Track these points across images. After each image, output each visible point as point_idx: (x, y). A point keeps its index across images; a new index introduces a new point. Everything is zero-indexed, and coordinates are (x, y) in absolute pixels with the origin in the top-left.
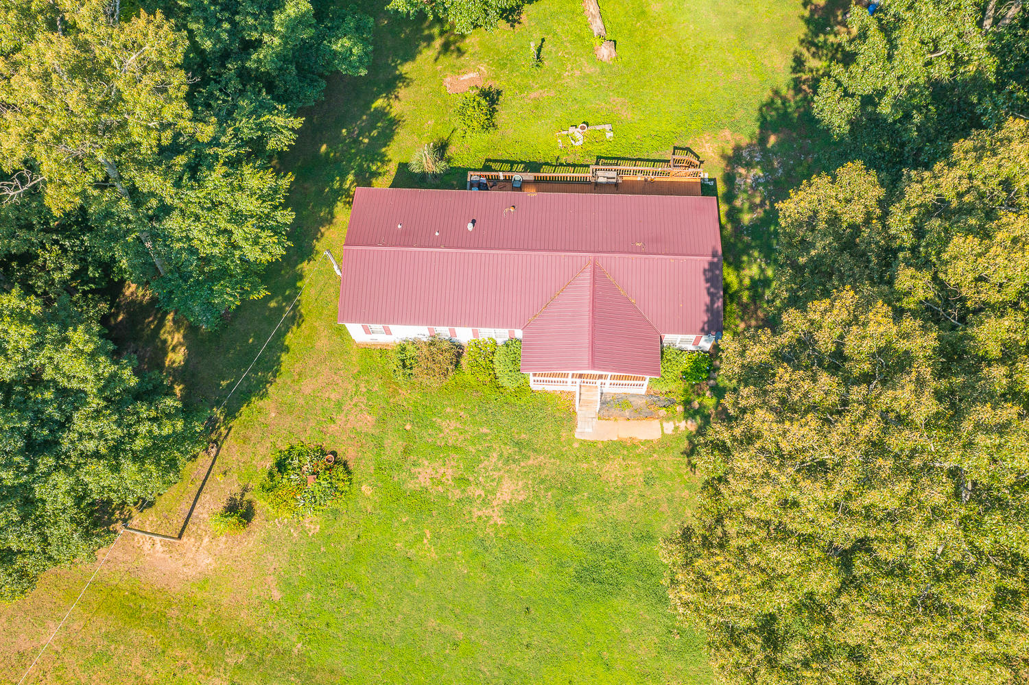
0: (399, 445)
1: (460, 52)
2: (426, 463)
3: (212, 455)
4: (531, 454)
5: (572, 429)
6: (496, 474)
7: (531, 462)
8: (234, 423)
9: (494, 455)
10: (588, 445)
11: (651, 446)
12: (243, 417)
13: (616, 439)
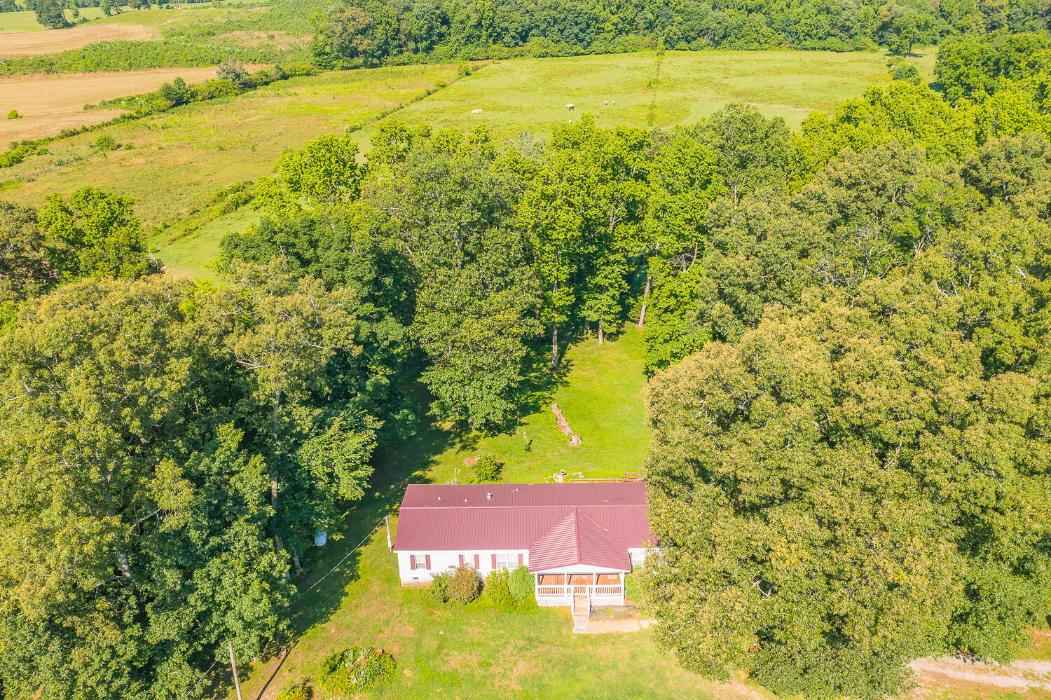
0: (435, 644)
1: (474, 449)
2: (455, 653)
3: (282, 659)
4: (539, 644)
5: (571, 627)
6: (513, 659)
7: (539, 649)
8: (302, 639)
9: (510, 648)
10: (584, 637)
11: (632, 636)
12: (309, 634)
13: (604, 632)
